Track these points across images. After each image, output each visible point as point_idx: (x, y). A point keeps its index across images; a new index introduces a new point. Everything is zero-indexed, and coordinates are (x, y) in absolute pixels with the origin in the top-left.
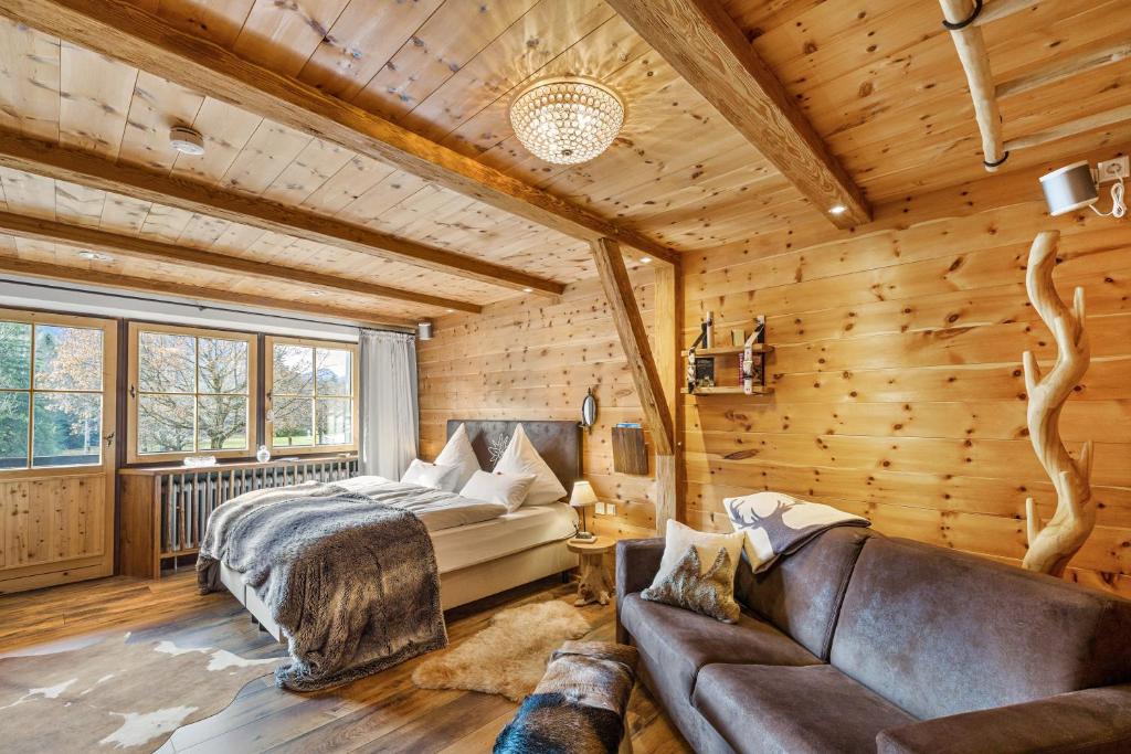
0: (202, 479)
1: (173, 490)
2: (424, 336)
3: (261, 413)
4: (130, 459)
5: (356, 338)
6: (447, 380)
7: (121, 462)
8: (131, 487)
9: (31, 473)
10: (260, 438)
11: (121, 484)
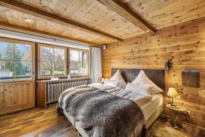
0: (56, 83)
1: (49, 86)
2: (105, 48)
3: (68, 67)
4: (39, 78)
5: (89, 49)
6: (111, 59)
7: (36, 79)
8: (39, 85)
9: (14, 82)
10: (68, 73)
11: (36, 84)
